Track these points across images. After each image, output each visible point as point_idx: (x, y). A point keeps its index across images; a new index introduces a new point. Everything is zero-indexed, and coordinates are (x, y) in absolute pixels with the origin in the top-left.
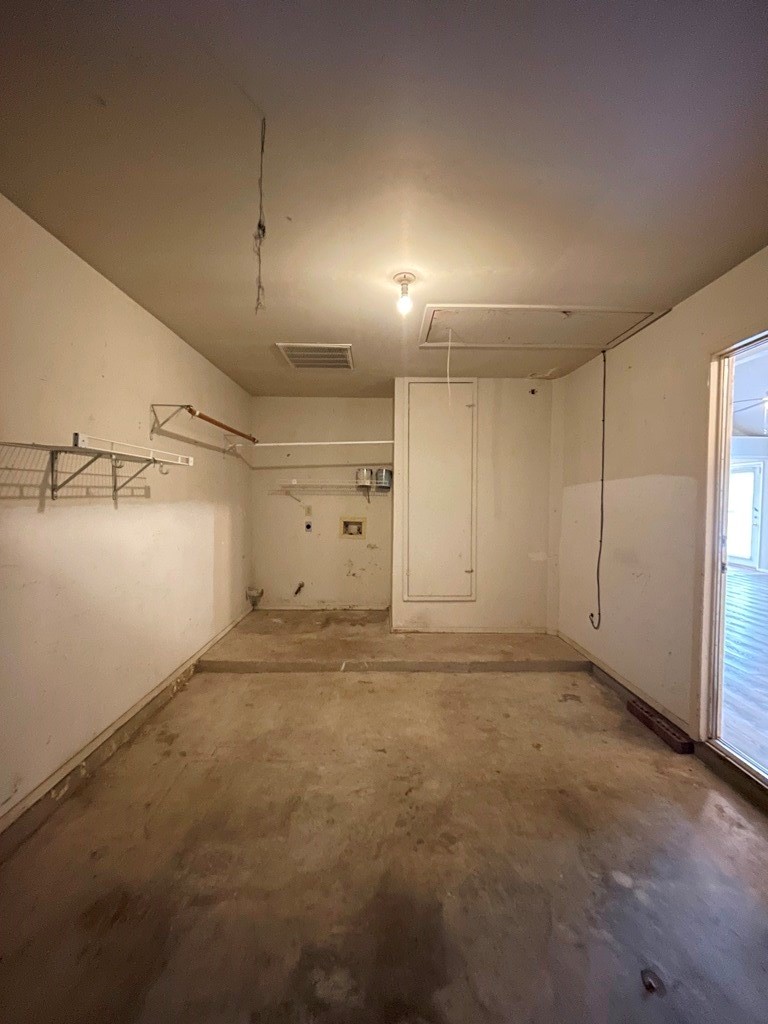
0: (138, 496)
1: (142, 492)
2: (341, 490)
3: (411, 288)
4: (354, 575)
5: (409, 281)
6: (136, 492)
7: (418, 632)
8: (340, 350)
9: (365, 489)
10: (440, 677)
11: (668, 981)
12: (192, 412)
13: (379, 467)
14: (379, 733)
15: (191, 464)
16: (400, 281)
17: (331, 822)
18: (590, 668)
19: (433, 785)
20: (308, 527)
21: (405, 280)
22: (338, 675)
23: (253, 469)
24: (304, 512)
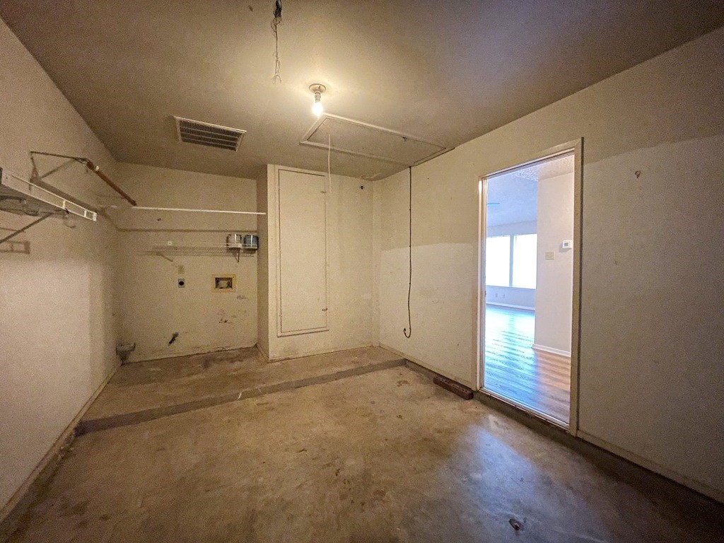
0: (17, 251)
1: (22, 247)
2: (213, 252)
3: (323, 97)
4: (226, 322)
5: (322, 91)
6: (16, 247)
7: (289, 359)
8: (233, 133)
9: (235, 251)
10: (319, 387)
11: (522, 521)
12: (90, 166)
13: (246, 234)
14: (294, 438)
15: (95, 219)
16: (315, 90)
17: (291, 518)
18: (405, 362)
19: (350, 462)
20: (181, 283)
21: (318, 90)
22: (237, 404)
23: (119, 230)
24: (176, 270)
